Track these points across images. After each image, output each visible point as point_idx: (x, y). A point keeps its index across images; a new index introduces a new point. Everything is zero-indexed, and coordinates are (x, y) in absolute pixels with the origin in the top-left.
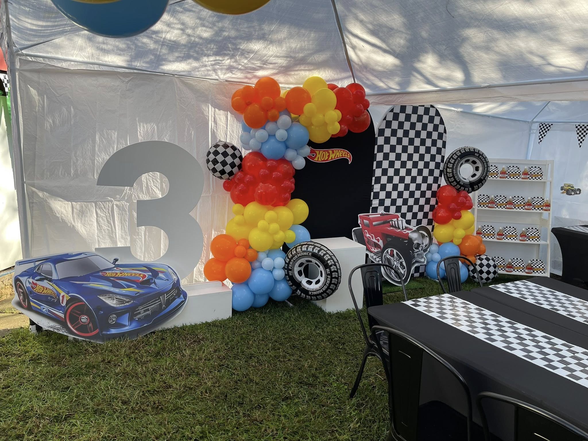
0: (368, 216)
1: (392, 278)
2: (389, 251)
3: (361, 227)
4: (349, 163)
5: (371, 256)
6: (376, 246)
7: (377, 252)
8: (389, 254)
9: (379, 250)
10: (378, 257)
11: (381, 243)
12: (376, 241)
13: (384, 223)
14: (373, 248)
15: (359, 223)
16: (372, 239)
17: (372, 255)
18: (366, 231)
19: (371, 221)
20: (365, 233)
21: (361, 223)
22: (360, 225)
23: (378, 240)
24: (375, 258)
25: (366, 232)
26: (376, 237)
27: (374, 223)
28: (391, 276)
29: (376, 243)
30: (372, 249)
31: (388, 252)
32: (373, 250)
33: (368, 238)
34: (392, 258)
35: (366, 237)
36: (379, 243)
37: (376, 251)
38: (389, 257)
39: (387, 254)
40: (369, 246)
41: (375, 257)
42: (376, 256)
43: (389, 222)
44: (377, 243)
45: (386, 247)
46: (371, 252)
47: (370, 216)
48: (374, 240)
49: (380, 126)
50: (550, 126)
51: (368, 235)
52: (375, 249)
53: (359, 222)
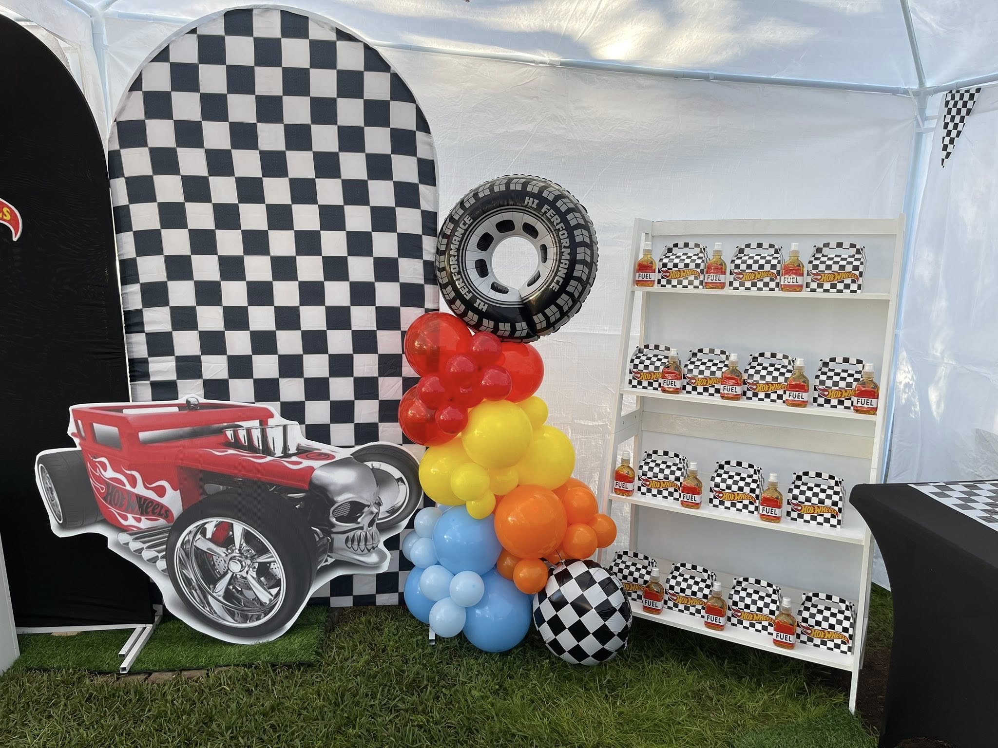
0: (120, 409)
1: (211, 616)
2: (210, 528)
3: (79, 448)
4: (15, 239)
5: (117, 544)
6: (146, 507)
7: (149, 529)
8: (209, 535)
9: (162, 522)
10: (150, 547)
11: (173, 500)
12: (151, 495)
13: (194, 435)
14: (130, 516)
15: (69, 433)
16: (128, 487)
17: (124, 538)
18: (104, 459)
19: (129, 428)
20: (95, 467)
21: (78, 434)
22: (77, 441)
23: (161, 492)
24: (140, 551)
25: (100, 463)
26: (147, 481)
27: (143, 435)
28: (206, 611)
29: (146, 499)
30: (126, 519)
31: (202, 530)
32: (131, 521)
33: (107, 485)
34: (221, 551)
35: (100, 479)
36: (164, 501)
37: (145, 524)
38: (203, 545)
39: (199, 536)
40: (113, 510)
41: (135, 545)
42: (144, 543)
43: (221, 431)
44: (152, 501)
45: (191, 514)
46: (122, 529)
47: (125, 411)
48: (140, 490)
49: (121, 111)
50: (972, 97)
51: (110, 473)
52: (139, 520)
53: (71, 429)
